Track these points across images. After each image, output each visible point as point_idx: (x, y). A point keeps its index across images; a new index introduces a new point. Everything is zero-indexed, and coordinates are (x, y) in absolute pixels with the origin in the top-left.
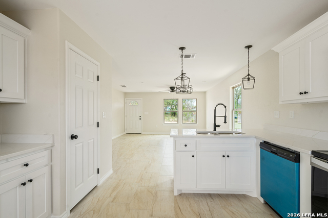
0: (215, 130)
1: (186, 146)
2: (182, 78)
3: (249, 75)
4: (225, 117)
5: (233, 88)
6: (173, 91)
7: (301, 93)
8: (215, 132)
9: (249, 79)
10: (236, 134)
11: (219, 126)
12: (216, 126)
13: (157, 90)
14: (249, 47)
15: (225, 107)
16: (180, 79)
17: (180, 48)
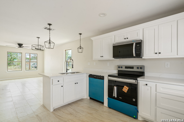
0: (67, 72)
1: (58, 81)
2: (49, 42)
3: (80, 46)
4: (73, 65)
5: (65, 50)
6: (20, 47)
7: (101, 57)
8: (67, 73)
9: (80, 48)
10: (76, 73)
11: (69, 70)
12: (67, 70)
13: (5, 44)
14: (80, 34)
15: (73, 60)
16: (49, 43)
17: (48, 24)
